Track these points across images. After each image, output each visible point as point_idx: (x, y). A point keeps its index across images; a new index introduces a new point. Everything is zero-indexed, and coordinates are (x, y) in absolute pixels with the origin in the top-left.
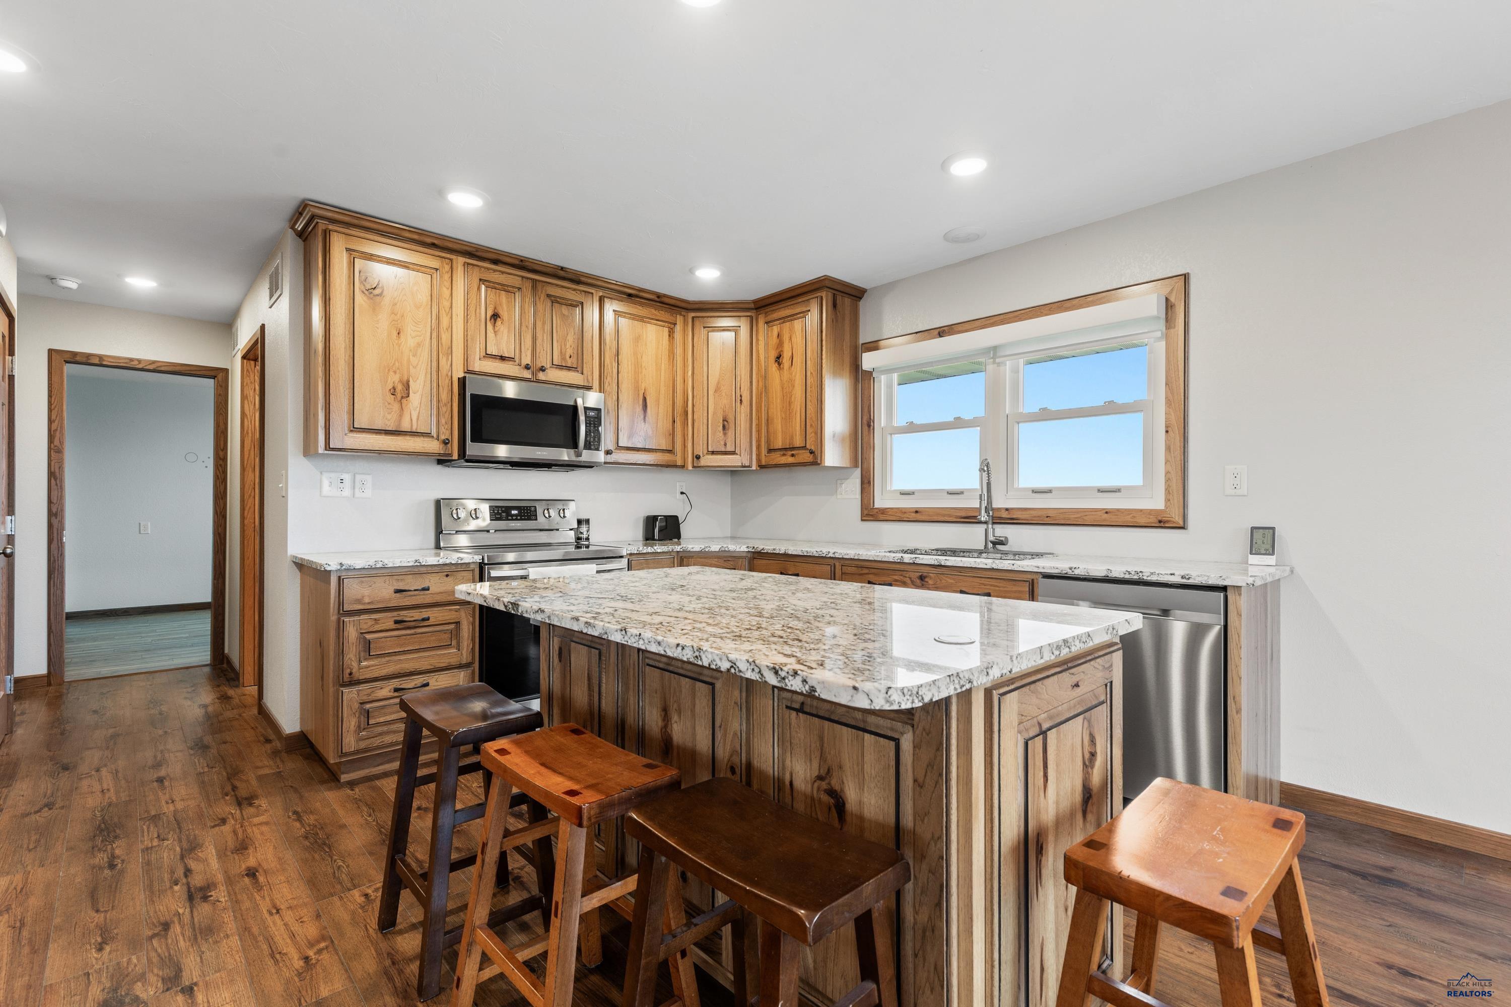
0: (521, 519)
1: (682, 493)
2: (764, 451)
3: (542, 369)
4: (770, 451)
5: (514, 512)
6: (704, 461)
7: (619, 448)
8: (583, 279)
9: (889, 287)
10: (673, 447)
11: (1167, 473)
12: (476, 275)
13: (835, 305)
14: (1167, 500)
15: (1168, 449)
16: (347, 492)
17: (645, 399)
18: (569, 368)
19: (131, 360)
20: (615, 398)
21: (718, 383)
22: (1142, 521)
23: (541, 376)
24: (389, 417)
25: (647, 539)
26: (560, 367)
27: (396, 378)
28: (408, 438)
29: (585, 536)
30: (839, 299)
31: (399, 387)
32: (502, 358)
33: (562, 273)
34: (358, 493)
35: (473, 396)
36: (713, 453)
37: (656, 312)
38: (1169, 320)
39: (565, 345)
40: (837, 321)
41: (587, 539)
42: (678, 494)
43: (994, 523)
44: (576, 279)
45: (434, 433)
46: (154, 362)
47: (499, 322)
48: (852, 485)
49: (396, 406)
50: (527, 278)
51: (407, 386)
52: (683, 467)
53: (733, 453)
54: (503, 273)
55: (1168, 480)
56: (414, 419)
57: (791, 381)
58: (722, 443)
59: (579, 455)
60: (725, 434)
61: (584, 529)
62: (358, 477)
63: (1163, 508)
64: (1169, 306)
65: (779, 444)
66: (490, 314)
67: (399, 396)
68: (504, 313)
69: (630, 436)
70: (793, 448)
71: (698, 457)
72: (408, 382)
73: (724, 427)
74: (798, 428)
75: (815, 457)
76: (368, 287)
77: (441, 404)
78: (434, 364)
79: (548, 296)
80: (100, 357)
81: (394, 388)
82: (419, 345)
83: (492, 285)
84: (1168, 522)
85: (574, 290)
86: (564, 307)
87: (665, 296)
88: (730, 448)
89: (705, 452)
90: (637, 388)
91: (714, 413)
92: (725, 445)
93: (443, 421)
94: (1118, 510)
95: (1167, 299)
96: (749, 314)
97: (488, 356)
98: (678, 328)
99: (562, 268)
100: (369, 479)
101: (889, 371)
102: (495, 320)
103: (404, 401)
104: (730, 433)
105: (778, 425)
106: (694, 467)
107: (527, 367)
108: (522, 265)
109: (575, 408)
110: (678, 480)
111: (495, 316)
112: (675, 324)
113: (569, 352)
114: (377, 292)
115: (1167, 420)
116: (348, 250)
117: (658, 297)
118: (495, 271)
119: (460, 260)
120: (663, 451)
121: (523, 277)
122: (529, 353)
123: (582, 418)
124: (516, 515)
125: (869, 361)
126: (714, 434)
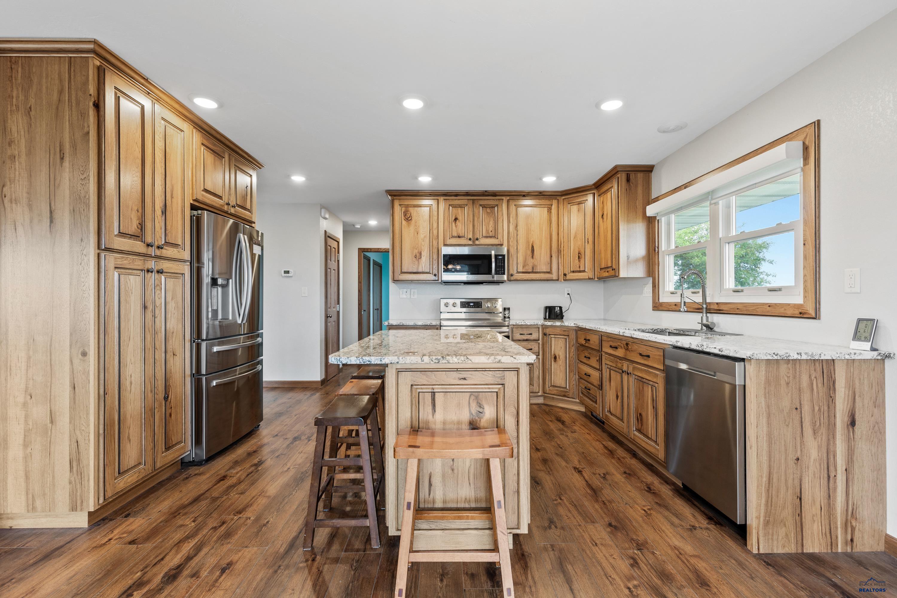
0: (474, 307)
1: (568, 294)
2: (599, 270)
3: (477, 239)
4: (601, 269)
5: (471, 304)
6: (568, 277)
7: (518, 272)
8: (497, 194)
9: (664, 161)
10: (551, 270)
11: (805, 276)
12: (449, 202)
13: (628, 180)
14: (805, 297)
15: (805, 257)
16: (409, 296)
17: (533, 247)
18: (491, 237)
20: (515, 248)
21: (576, 233)
22: (790, 312)
23: (477, 242)
24: (414, 267)
25: (544, 319)
26: (487, 237)
27: (417, 251)
28: (421, 274)
29: (507, 316)
30: (632, 176)
31: (418, 255)
32: (459, 237)
33: (486, 193)
34: (412, 297)
35: (444, 256)
36: (573, 272)
37: (540, 201)
38: (806, 158)
39: (489, 226)
40: (630, 189)
41: (509, 318)
42: (566, 295)
43: (707, 313)
44: (494, 194)
45: (431, 272)
46: (385, 249)
47: (457, 221)
48: (648, 289)
49: (417, 263)
50: (470, 199)
51: (420, 254)
52: (558, 280)
53: (584, 271)
54: (459, 199)
55: (805, 281)
56: (423, 267)
57: (607, 228)
58: (578, 266)
59: (493, 277)
60: (579, 261)
61: (507, 312)
62: (412, 290)
63: (801, 302)
64: (806, 148)
65: (603, 266)
66: (453, 218)
67: (418, 258)
68: (460, 218)
69: (523, 267)
70: (608, 268)
71: (565, 275)
72: (421, 252)
73: (579, 257)
74: (609, 256)
75: (615, 272)
76: (406, 218)
77: (434, 260)
78: (431, 244)
79: (481, 205)
80: (371, 249)
81: (416, 255)
82: (425, 237)
83: (454, 206)
84: (805, 313)
85: (493, 200)
86: (488, 209)
87: (544, 192)
88: (582, 269)
89: (570, 271)
90: (528, 242)
91: (574, 250)
92: (580, 267)
93: (434, 267)
94: (776, 304)
95: (804, 143)
96: (593, 192)
97: (453, 237)
98: (554, 207)
99: (486, 191)
100: (416, 290)
101: (668, 213)
102: (456, 221)
103: (419, 260)
104: (582, 261)
105: (603, 255)
106: (564, 280)
107: (470, 239)
108: (467, 194)
109: (491, 255)
110: (567, 287)
111: (456, 219)
112: (552, 205)
113: (491, 229)
114: (410, 219)
115: (804, 235)
116: (400, 205)
117: (540, 193)
118: (455, 199)
119: (442, 198)
120: (544, 272)
121: (468, 199)
122: (471, 233)
123: (493, 260)
124: (472, 306)
125: (651, 210)
126: (574, 262)
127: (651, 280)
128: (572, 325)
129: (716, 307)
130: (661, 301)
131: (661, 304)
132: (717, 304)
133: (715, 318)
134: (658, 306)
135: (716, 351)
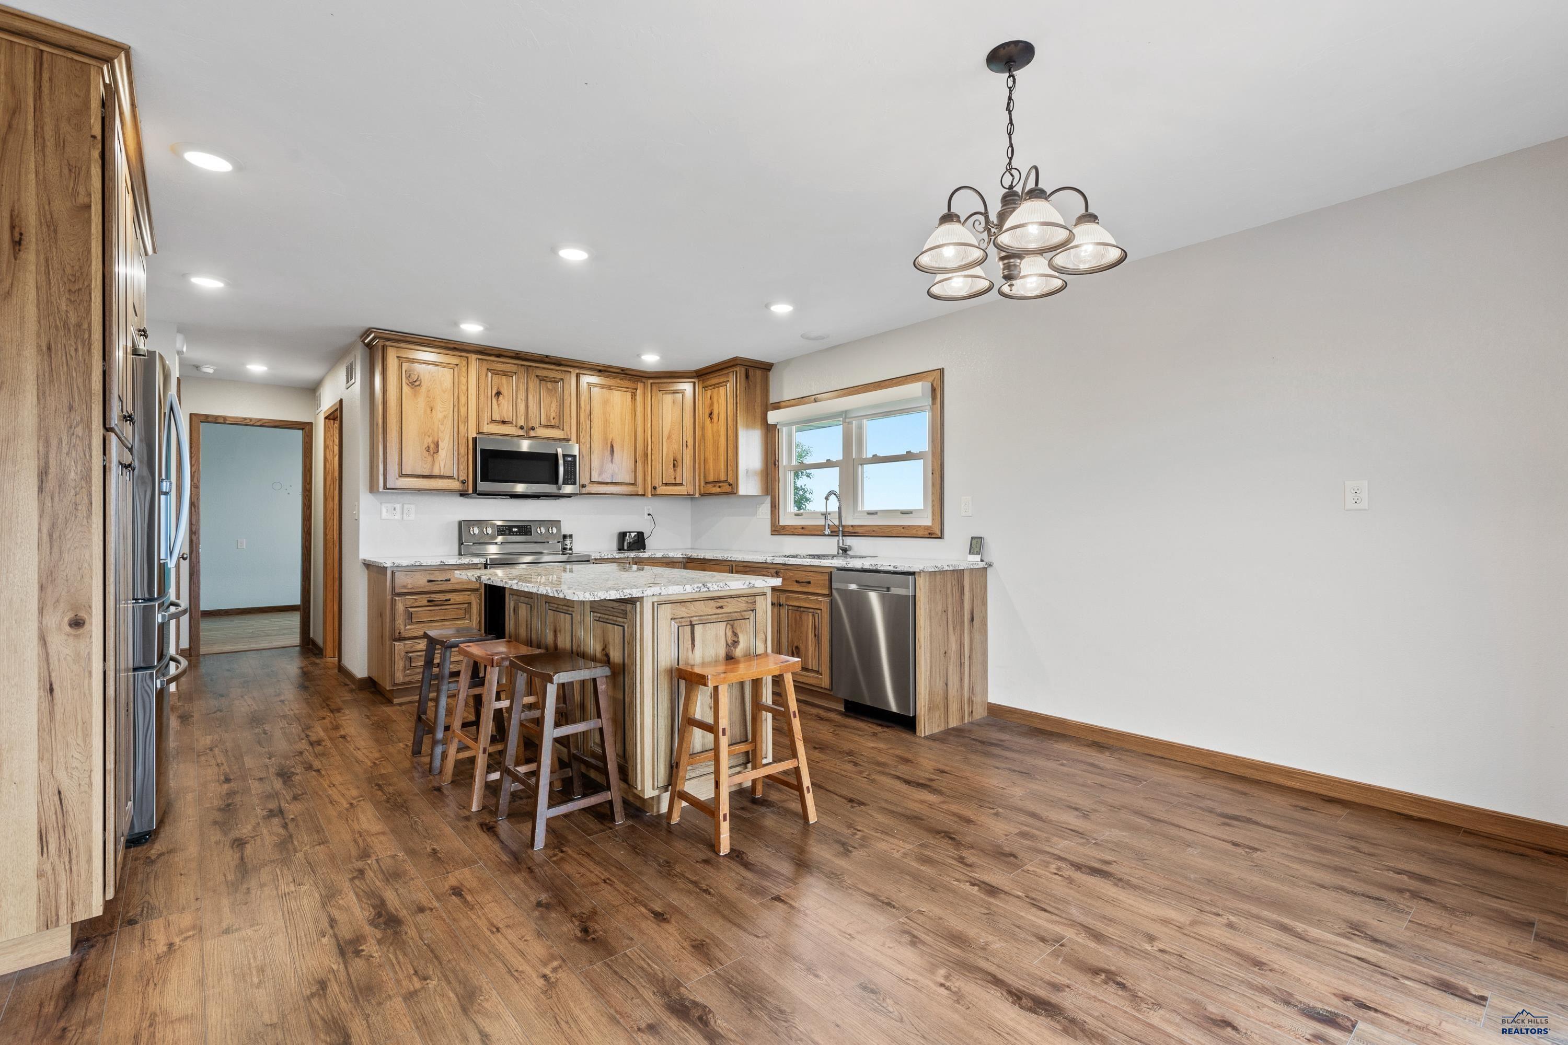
0: (520, 535)
1: (649, 515)
2: (703, 483)
3: (533, 428)
4: (707, 483)
5: (515, 530)
6: (659, 491)
7: (592, 482)
8: (563, 362)
9: (787, 362)
10: (635, 480)
11: (933, 501)
12: (485, 366)
13: (747, 377)
14: (933, 519)
15: (933, 485)
16: (398, 517)
17: (612, 446)
18: (553, 427)
19: (245, 419)
20: (588, 446)
21: (670, 432)
22: (920, 533)
23: (532, 433)
24: (425, 466)
25: (619, 550)
26: (546, 426)
27: (430, 440)
28: (438, 480)
29: (569, 547)
30: (751, 373)
31: (432, 446)
32: (504, 422)
33: (547, 360)
34: (405, 517)
35: (482, 451)
36: (666, 484)
37: (621, 382)
38: (934, 398)
39: (550, 411)
40: (749, 388)
41: (571, 549)
42: (646, 515)
43: (843, 536)
44: (558, 362)
45: (456, 476)
46: (261, 420)
47: (501, 397)
48: (765, 509)
49: (430, 459)
50: (522, 365)
51: (437, 445)
52: (644, 495)
53: (681, 484)
54: (503, 363)
55: (933, 506)
56: (442, 468)
57: (718, 431)
58: (673, 477)
59: (560, 489)
60: (675, 471)
61: (568, 542)
62: (406, 506)
63: (930, 524)
64: (934, 390)
65: (711, 479)
66: (494, 392)
67: (432, 453)
68: (504, 391)
69: (600, 474)
70: (720, 482)
71: (655, 488)
72: (438, 442)
73: (674, 465)
74: (722, 467)
75: (733, 488)
76: (411, 381)
77: (460, 456)
78: (456, 430)
79: (537, 376)
80: (225, 418)
81: (428, 447)
82: (445, 417)
83: (495, 372)
84: (933, 534)
85: (557, 370)
86: (549, 383)
87: (628, 369)
88: (678, 481)
89: (661, 484)
90: (606, 439)
91: (667, 455)
92: (675, 478)
93: (462, 467)
94: (909, 526)
95: (932, 385)
96: (692, 380)
97: (493, 421)
98: (639, 392)
99: (547, 356)
100: (413, 507)
101: (789, 424)
102: (498, 396)
103: (435, 455)
104: (679, 470)
105: (711, 464)
106: (652, 495)
107: (522, 428)
108: (517, 356)
109: (556, 455)
110: (648, 505)
111: (498, 394)
112: (637, 389)
113: (553, 415)
114: (417, 383)
115: (933, 465)
116: (398, 357)
117: (622, 370)
118: (498, 362)
119: (474, 356)
120: (627, 484)
121: (518, 365)
122: (523, 418)
123: (561, 462)
124: (516, 532)
125: (773, 417)
126: (667, 470)
127: (769, 499)
128: (679, 555)
129: (851, 530)
130: (781, 524)
131: (784, 527)
132: (852, 526)
133: (849, 541)
134: (778, 530)
135: (891, 568)
